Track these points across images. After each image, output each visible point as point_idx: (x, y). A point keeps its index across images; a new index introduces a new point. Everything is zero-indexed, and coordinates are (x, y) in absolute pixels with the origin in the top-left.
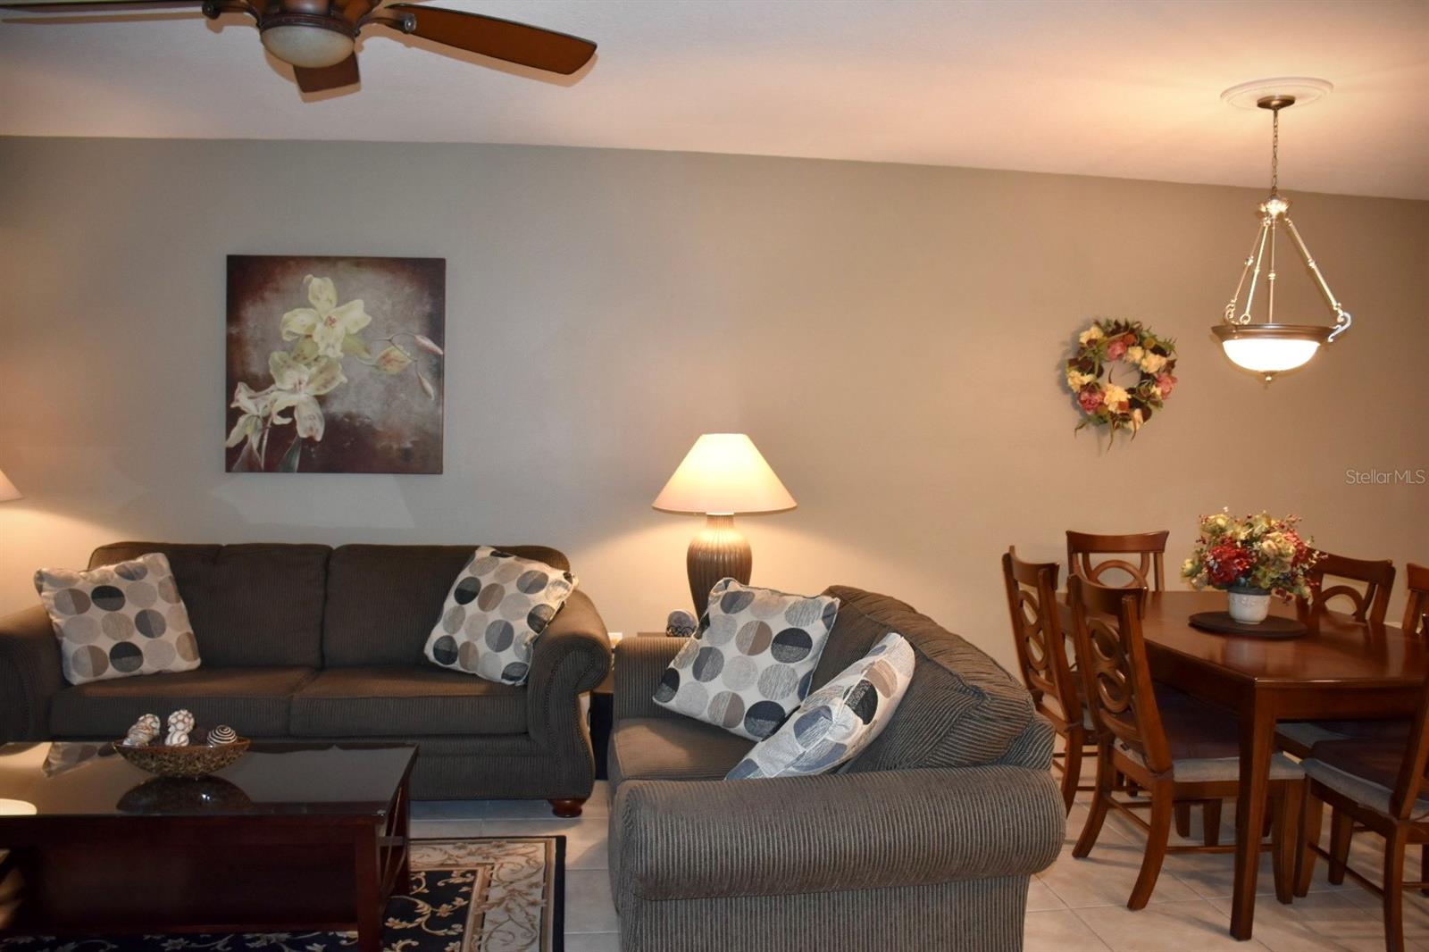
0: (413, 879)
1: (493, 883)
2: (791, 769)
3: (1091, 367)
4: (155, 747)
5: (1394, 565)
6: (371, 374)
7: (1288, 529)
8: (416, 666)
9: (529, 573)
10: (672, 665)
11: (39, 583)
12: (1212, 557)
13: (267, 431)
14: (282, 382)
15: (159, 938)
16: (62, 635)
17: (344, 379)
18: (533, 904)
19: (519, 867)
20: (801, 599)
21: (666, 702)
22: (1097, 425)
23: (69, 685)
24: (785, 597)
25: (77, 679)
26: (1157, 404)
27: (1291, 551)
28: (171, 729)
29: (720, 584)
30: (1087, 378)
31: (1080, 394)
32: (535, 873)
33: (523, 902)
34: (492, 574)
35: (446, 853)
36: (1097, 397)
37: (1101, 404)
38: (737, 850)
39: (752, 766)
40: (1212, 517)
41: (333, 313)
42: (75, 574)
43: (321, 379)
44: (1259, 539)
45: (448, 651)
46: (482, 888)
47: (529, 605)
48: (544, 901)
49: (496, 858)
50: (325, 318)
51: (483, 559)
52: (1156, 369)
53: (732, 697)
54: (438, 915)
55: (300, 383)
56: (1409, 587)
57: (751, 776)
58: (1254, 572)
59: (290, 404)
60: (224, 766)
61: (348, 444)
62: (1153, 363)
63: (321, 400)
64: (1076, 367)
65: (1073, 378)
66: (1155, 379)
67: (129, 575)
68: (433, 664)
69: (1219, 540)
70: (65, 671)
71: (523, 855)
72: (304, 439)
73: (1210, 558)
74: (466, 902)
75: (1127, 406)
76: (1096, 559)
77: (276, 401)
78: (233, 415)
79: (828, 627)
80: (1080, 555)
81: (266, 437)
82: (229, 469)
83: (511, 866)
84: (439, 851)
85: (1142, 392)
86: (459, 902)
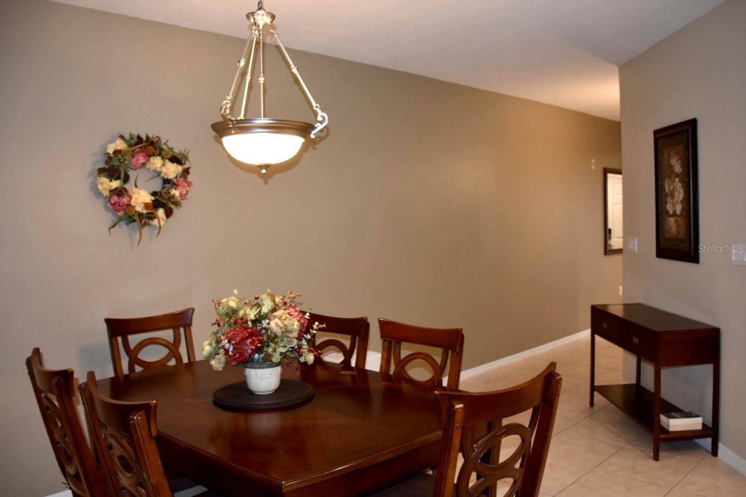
3: (117, 175)
5: (368, 321)
7: (290, 306)
12: (227, 341)
22: (128, 224)
26: (177, 204)
27: (295, 327)
30: (115, 184)
31: (110, 198)
36: (125, 200)
37: (129, 205)
40: (224, 301)
44: (266, 316)
52: (174, 175)
56: (382, 337)
58: (265, 349)
62: (172, 170)
64: (104, 174)
65: (102, 183)
66: (174, 184)
69: (232, 321)
73: (225, 342)
75: (152, 205)
76: (134, 339)
80: (120, 339)
85: (163, 193)
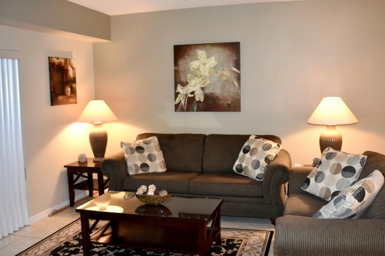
0: (222, 241)
1: (247, 245)
2: (332, 216)
4: (144, 195)
6: (218, 80)
8: (230, 173)
9: (266, 144)
10: (308, 177)
11: (122, 145)
13: (187, 99)
14: (191, 83)
15: (146, 251)
16: (127, 160)
17: (209, 82)
18: (258, 252)
19: (256, 240)
20: (353, 156)
21: (305, 189)
23: (129, 175)
24: (348, 155)
25: (131, 173)
28: (149, 190)
29: (326, 150)
32: (261, 243)
33: (255, 251)
34: (254, 144)
35: (234, 233)
38: (309, 242)
39: (320, 214)
41: (206, 61)
42: (131, 143)
43: (203, 82)
45: (240, 169)
46: (243, 246)
47: (265, 155)
48: (262, 252)
49: (250, 237)
50: (203, 63)
51: (252, 139)
53: (327, 189)
54: (227, 253)
55: (196, 84)
57: (320, 217)
59: (194, 90)
60: (163, 202)
61: (211, 102)
63: (203, 89)
67: (146, 143)
68: (236, 173)
70: (128, 171)
71: (258, 236)
72: (197, 101)
74: (237, 250)
77: (189, 89)
78: (177, 94)
79: (362, 166)
81: (186, 101)
82: (176, 111)
83: (254, 239)
84: (232, 233)
86: (235, 249)
